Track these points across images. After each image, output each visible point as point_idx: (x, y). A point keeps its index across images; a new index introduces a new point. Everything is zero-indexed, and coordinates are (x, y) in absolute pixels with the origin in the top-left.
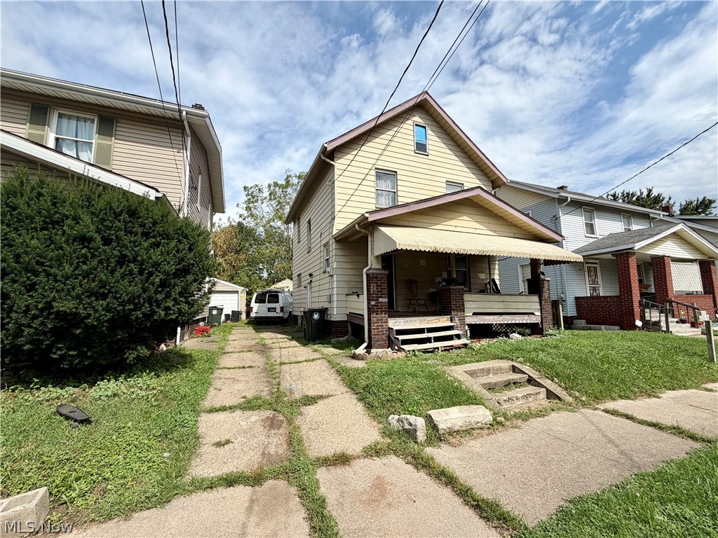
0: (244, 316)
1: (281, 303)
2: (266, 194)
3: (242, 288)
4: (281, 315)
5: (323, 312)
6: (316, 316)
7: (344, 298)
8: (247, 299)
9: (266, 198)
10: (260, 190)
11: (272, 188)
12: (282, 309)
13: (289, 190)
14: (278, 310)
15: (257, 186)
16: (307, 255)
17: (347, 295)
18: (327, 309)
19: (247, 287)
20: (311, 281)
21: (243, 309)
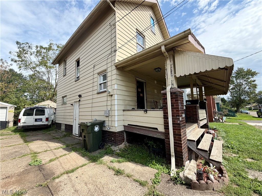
0: (11, 124)
1: (46, 115)
2: (34, 50)
3: (10, 105)
4: (46, 123)
5: (102, 124)
6: (96, 129)
7: (122, 113)
8: (15, 113)
9: (34, 52)
10: (29, 47)
11: (39, 49)
12: (47, 119)
13: (51, 52)
14: (44, 120)
15: (27, 43)
16: (75, 83)
17: (124, 111)
18: (104, 121)
19: (15, 104)
20: (80, 100)
21: (11, 119)
